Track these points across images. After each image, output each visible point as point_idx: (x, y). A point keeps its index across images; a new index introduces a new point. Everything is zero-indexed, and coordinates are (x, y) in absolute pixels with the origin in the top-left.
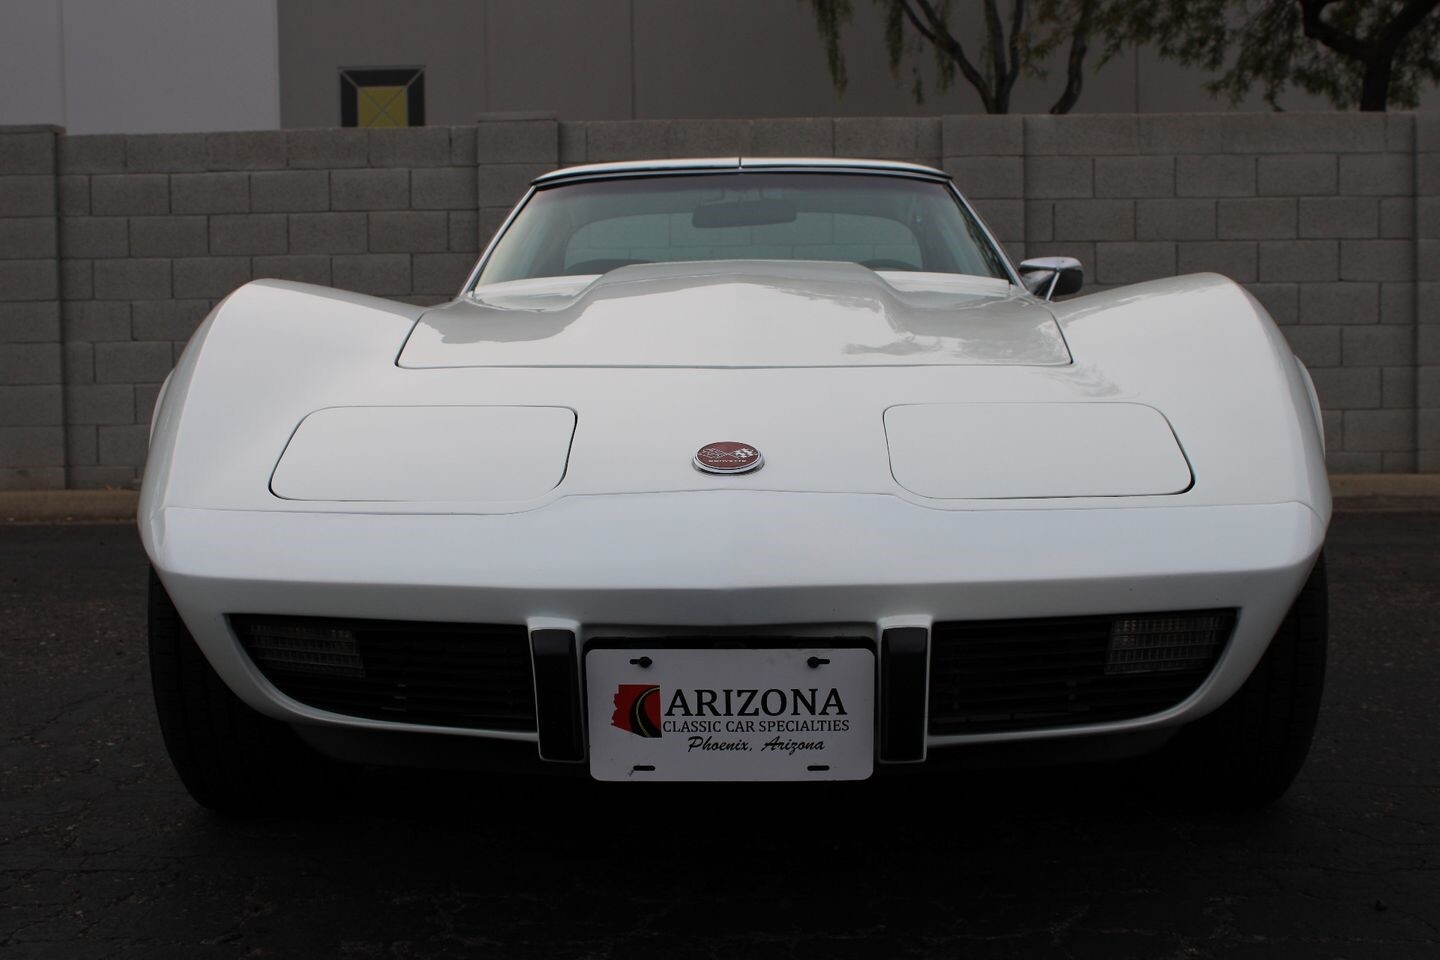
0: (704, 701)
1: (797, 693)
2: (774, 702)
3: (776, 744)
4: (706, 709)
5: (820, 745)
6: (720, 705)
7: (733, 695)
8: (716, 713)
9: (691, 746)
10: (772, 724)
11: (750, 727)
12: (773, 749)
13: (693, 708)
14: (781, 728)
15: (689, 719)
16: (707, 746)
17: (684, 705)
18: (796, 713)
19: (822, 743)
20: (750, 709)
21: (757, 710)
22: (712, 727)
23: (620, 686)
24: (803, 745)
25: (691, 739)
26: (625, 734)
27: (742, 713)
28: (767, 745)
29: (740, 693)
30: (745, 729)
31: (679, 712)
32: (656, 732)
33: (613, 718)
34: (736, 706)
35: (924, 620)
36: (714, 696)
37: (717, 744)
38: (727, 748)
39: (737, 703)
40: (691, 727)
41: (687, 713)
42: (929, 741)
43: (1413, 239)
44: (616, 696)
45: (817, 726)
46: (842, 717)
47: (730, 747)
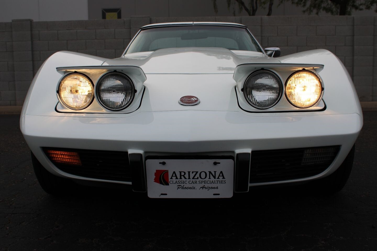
0: (182, 175)
1: (210, 172)
2: (203, 175)
3: (204, 187)
4: (182, 177)
5: (217, 188)
6: (187, 176)
7: (191, 173)
8: (185, 178)
9: (178, 188)
10: (202, 182)
11: (196, 182)
12: (203, 189)
13: (179, 177)
14: (205, 183)
15: (177, 180)
16: (183, 188)
17: (176, 176)
18: (210, 178)
19: (217, 187)
20: (196, 177)
21: (198, 178)
22: (184, 182)
23: (156, 170)
24: (212, 188)
25: (178, 186)
26: (158, 184)
27: (193, 178)
28: (201, 188)
29: (193, 172)
30: (194, 183)
31: (174, 178)
32: (167, 184)
33: (154, 180)
34: (191, 177)
35: (249, 151)
36: (185, 173)
37: (186, 187)
38: (189, 189)
39: (192, 175)
40: (178, 182)
41: (177, 178)
42: (250, 185)
43: (353, 46)
44: (155, 173)
45: (216, 182)
46: (224, 180)
47: (190, 188)
